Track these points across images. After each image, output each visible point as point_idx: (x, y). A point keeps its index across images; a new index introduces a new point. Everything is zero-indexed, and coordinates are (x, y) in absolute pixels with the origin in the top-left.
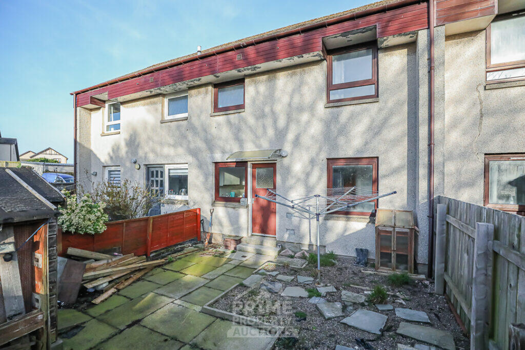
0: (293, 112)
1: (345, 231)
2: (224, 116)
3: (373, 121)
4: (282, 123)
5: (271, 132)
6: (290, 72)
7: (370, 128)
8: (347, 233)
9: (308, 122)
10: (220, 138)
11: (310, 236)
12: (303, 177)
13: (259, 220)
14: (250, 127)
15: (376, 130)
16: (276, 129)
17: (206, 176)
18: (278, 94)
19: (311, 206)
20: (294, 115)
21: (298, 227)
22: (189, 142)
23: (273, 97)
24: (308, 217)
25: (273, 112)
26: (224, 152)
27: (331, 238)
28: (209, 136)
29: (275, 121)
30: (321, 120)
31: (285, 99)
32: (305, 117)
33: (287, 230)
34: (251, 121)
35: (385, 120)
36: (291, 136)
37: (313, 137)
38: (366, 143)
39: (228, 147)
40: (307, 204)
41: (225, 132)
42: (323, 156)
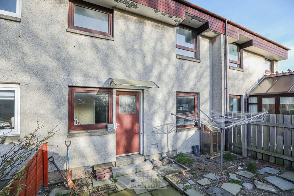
0: (157, 55)
1: (187, 137)
2: (89, 38)
3: (198, 73)
4: (149, 60)
5: (139, 66)
6: (155, 24)
7: (197, 77)
8: (188, 138)
9: (167, 65)
10: (82, 61)
11: (168, 146)
12: (163, 104)
13: (123, 142)
14: (119, 57)
15: (199, 78)
16: (144, 64)
17: (59, 103)
18: (146, 37)
19: (168, 124)
20: (158, 58)
21: (161, 141)
22: (24, 54)
23: (141, 37)
24: (166, 132)
25: (142, 51)
26: (86, 76)
27: (180, 143)
28: (64, 55)
29: (143, 58)
30: (174, 65)
31: (152, 43)
32: (165, 61)
33: (152, 145)
34: (121, 52)
35: (203, 73)
36: (155, 73)
37: (169, 76)
38: (195, 85)
39: (93, 72)
40: (166, 123)
41: (89, 55)
42: (175, 90)
